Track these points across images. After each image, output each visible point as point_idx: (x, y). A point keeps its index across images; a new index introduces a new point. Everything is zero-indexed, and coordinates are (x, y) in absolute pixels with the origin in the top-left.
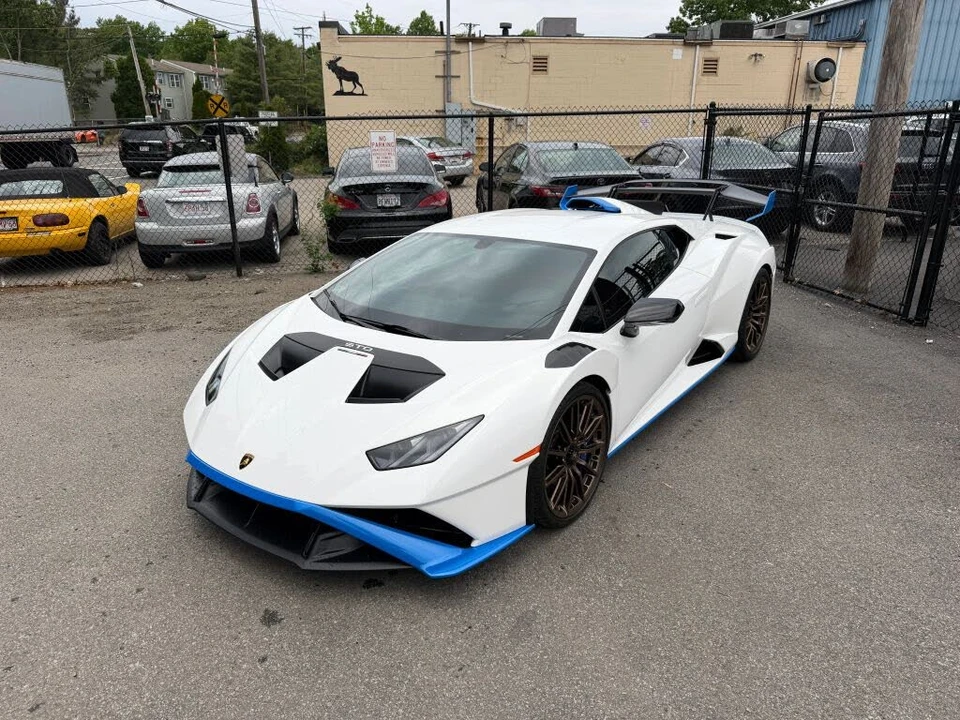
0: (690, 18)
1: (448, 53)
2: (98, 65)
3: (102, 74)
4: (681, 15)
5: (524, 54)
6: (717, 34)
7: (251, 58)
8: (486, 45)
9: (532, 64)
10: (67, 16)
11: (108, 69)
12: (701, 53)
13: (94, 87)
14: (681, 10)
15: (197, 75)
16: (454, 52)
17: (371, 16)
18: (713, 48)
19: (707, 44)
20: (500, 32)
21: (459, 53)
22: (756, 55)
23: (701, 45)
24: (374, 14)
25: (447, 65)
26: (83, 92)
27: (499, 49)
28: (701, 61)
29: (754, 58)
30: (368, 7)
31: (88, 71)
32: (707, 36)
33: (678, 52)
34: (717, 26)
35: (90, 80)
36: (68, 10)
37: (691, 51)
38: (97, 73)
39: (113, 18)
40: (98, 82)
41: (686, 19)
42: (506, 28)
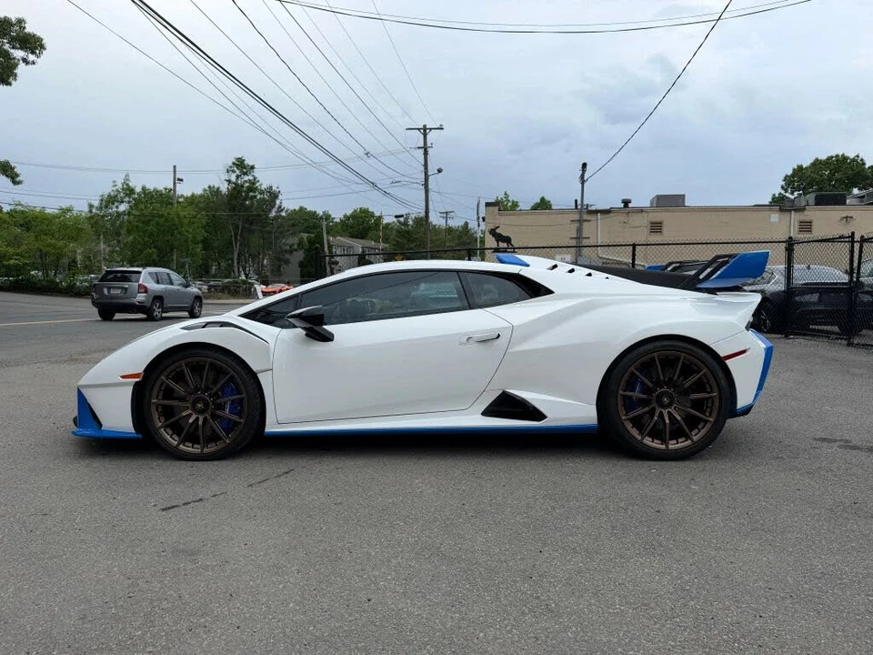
0: (792, 193)
1: (581, 221)
2: (294, 240)
3: (296, 247)
4: (783, 192)
5: (644, 221)
6: (812, 201)
7: (406, 235)
8: (612, 215)
9: (649, 228)
10: (277, 206)
11: (300, 244)
12: (795, 217)
13: (287, 256)
14: (782, 187)
15: (363, 248)
16: (586, 221)
17: (509, 201)
18: (806, 212)
19: (802, 210)
20: (622, 205)
21: (589, 221)
22: (847, 217)
23: (795, 210)
24: (510, 199)
25: (579, 230)
26: (279, 260)
27: (622, 218)
28: (796, 223)
29: (845, 220)
30: (506, 194)
31: (285, 245)
32: (803, 203)
33: (775, 217)
34: (811, 197)
35: (286, 251)
36: (278, 202)
37: (786, 216)
38: (293, 245)
39: (297, 208)
40: (291, 252)
41: (787, 195)
42: (626, 203)
